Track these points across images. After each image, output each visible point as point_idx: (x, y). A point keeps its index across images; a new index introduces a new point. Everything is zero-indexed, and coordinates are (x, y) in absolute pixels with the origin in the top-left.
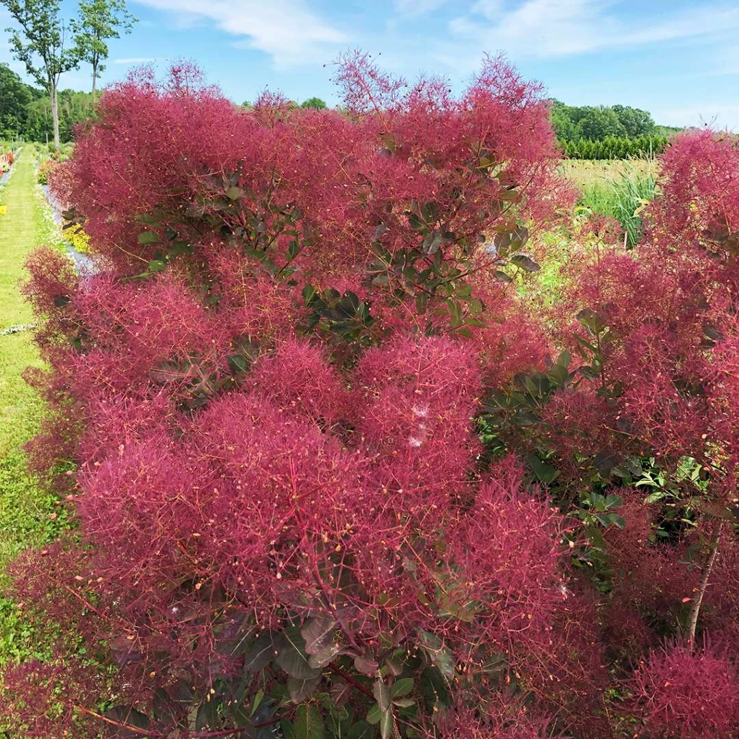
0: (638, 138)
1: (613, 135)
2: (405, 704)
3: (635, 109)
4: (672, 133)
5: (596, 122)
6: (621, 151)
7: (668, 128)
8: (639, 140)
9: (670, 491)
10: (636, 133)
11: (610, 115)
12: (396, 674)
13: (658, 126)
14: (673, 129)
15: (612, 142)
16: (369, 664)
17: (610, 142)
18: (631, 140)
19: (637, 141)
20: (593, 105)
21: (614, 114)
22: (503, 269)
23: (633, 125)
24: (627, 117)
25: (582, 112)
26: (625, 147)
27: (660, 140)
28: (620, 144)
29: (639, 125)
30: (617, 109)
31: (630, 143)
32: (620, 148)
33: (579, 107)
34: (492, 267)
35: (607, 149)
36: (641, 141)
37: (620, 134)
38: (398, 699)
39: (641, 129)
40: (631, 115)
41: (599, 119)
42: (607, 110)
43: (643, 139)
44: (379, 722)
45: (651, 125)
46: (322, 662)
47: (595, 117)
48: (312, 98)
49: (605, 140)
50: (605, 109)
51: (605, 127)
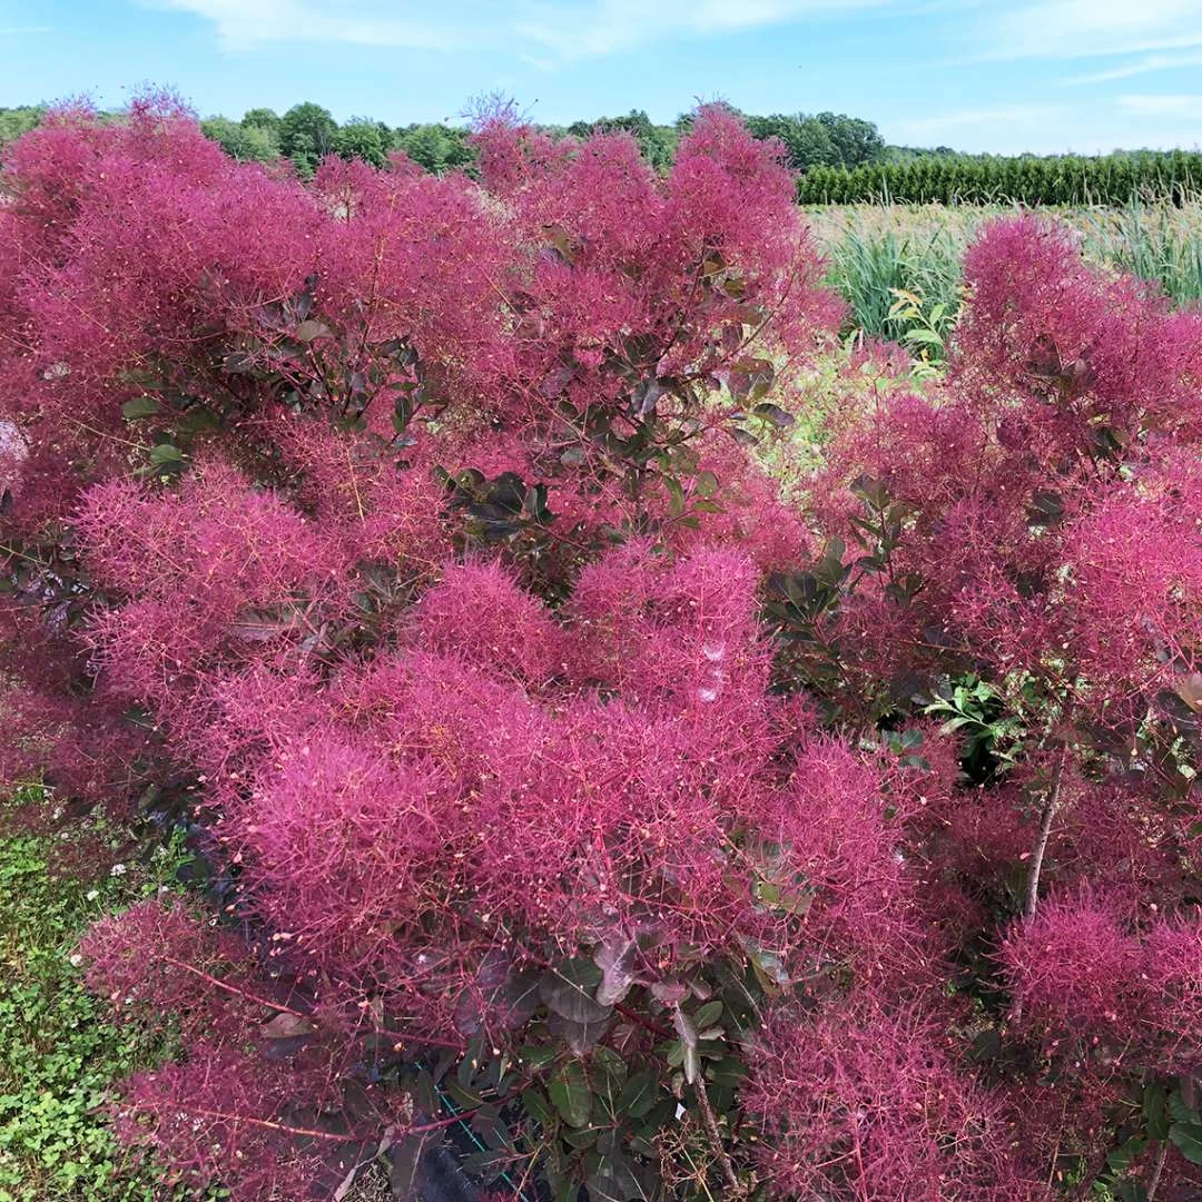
0: (860, 167)
1: (823, 163)
2: (711, 1036)
3: (853, 118)
4: (911, 160)
5: (793, 141)
6: (836, 190)
7: (905, 149)
8: (862, 171)
9: (971, 716)
10: (857, 160)
11: (816, 128)
12: (703, 996)
13: (889, 147)
14: (913, 150)
15: (822, 177)
16: (672, 990)
17: (817, 175)
18: (850, 170)
19: (860, 172)
20: (787, 113)
21: (821, 128)
22: (742, 426)
23: (851, 146)
24: (842, 133)
25: (771, 124)
26: (841, 182)
27: (895, 171)
28: (833, 177)
29: (860, 145)
30: (826, 119)
31: (849, 177)
32: (834, 186)
33: (765, 117)
34: (728, 423)
35: (814, 186)
36: (866, 172)
37: (832, 161)
38: (704, 1030)
39: (865, 150)
40: (848, 128)
41: (798, 136)
42: (810, 121)
43: (870, 170)
44: (682, 1064)
45: (879, 145)
46: (614, 996)
47: (792, 133)
48: (302, 103)
49: (811, 172)
50: (807, 120)
51: (809, 150)
